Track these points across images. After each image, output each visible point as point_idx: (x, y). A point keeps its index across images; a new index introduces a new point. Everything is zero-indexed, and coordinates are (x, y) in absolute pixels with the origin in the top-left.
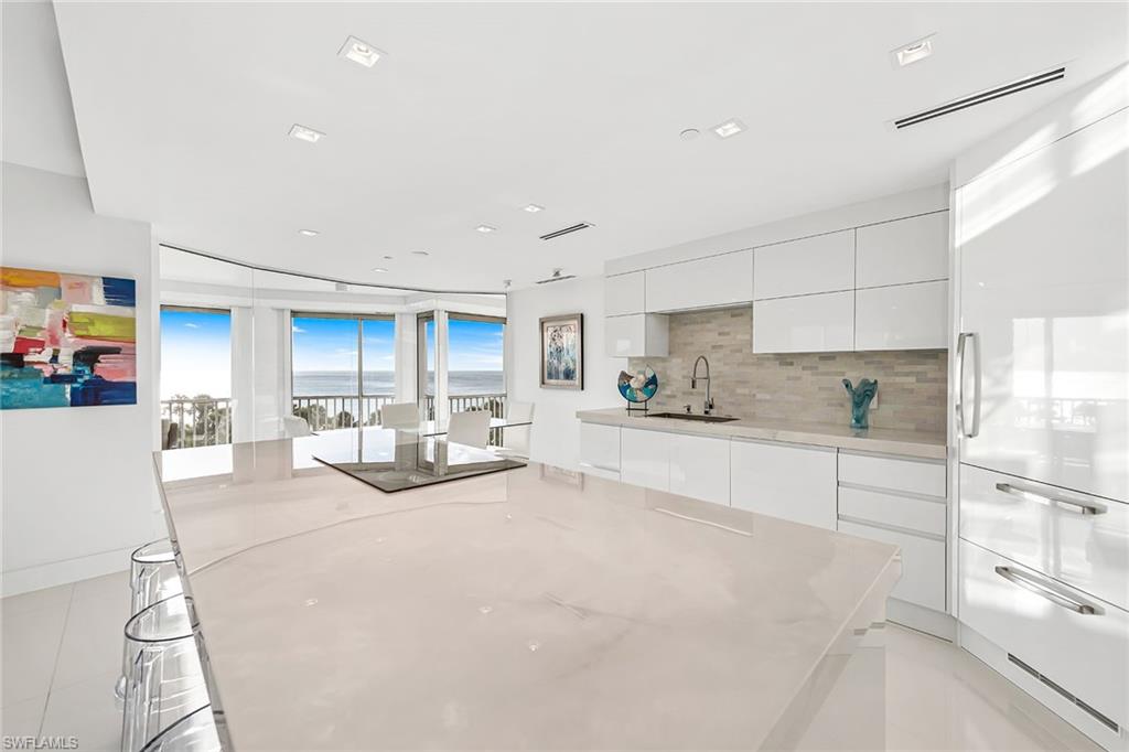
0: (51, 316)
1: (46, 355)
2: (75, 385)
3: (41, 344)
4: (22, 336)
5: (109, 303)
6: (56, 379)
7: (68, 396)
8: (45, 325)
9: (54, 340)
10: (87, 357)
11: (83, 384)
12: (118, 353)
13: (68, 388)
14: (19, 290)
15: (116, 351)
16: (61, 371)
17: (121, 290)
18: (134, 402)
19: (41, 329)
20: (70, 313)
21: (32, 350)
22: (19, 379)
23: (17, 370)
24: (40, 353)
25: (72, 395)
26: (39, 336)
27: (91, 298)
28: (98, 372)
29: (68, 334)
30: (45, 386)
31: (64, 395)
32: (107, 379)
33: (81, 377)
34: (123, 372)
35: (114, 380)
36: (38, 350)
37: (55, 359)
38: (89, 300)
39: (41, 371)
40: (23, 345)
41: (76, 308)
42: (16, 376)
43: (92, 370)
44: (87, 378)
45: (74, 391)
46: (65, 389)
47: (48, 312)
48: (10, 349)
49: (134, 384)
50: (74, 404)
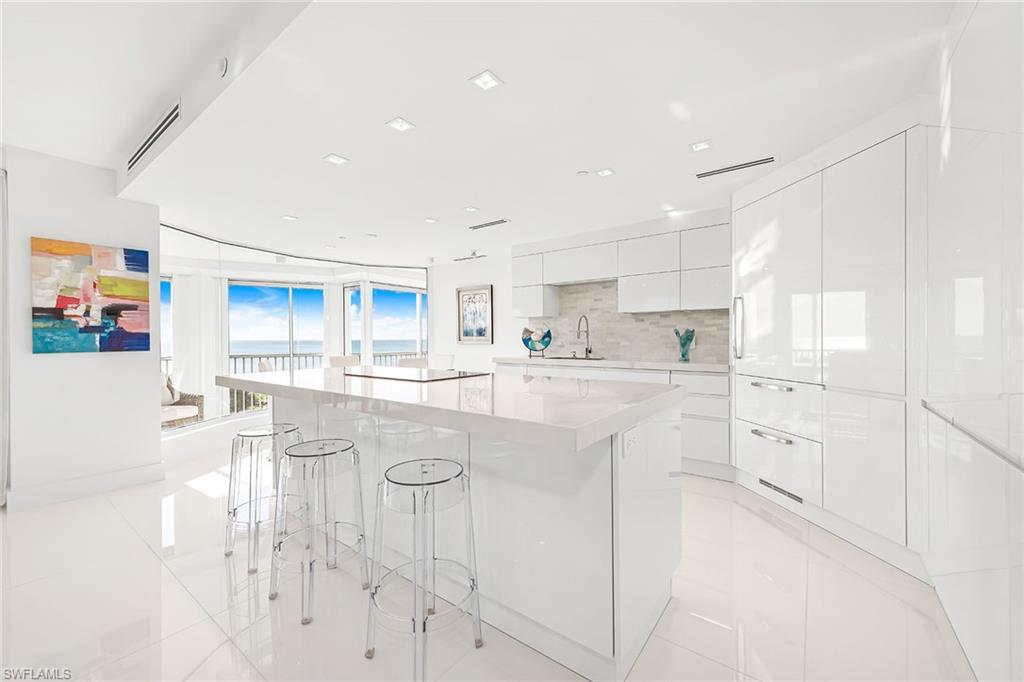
0: (84, 279)
1: (81, 311)
2: (103, 335)
3: (76, 301)
4: (63, 294)
5: (128, 269)
6: (88, 329)
7: (98, 343)
8: (80, 285)
9: (87, 299)
10: (112, 312)
11: (109, 334)
12: (136, 309)
13: (97, 337)
14: (59, 257)
15: (134, 308)
16: (92, 323)
17: (138, 259)
18: (148, 349)
19: (77, 289)
20: (99, 277)
21: (70, 306)
22: (60, 329)
23: (58, 321)
24: (76, 308)
25: (100, 343)
26: (75, 295)
27: (115, 265)
28: (120, 325)
29: (97, 294)
30: (80, 335)
31: (94, 342)
32: (128, 330)
33: (108, 328)
34: (140, 325)
35: (134, 331)
36: (75, 305)
37: (87, 313)
38: (114, 267)
39: (77, 322)
40: (64, 302)
41: (103, 273)
42: (58, 326)
43: (116, 323)
44: (112, 329)
45: (102, 339)
46: (94, 338)
47: (82, 275)
48: (53, 304)
49: (148, 335)
50: (102, 349)
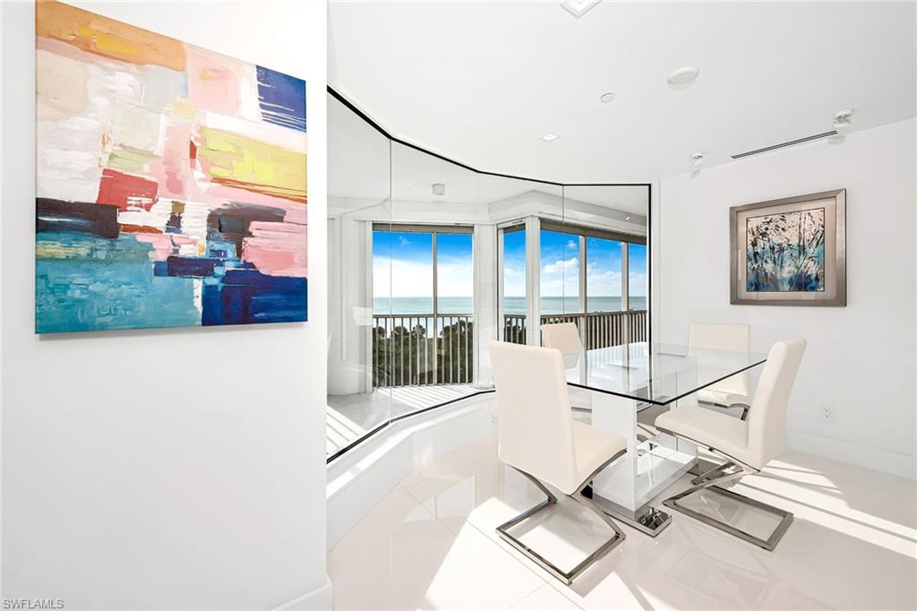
0: (169, 130)
1: (158, 216)
2: (212, 281)
3: (149, 189)
4: (117, 167)
5: (267, 118)
6: (177, 266)
7: (198, 303)
8: (159, 149)
9: (175, 186)
10: (231, 224)
11: (225, 279)
12: (281, 220)
13: (198, 285)
14: (110, 64)
15: (274, 216)
16: (187, 251)
17: (284, 97)
18: (303, 318)
19: (150, 155)
20: (202, 129)
21: (133, 200)
22: (108, 262)
23: (103, 242)
24: (148, 208)
25: (204, 303)
26: (145, 171)
27: (238, 103)
28: (250, 256)
29: (198, 174)
30: (158, 280)
31: (190, 300)
32: (263, 271)
33: (221, 264)
34: (288, 258)
35: (275, 274)
36: (146, 201)
37: (175, 222)
38: (236, 108)
39: (150, 247)
40: (117, 187)
41: (214, 120)
42: (101, 255)
43: (239, 252)
44: (230, 266)
45: (208, 291)
46: (191, 289)
47: (164, 121)
48: (88, 193)
49: (304, 282)
50: (208, 321)
